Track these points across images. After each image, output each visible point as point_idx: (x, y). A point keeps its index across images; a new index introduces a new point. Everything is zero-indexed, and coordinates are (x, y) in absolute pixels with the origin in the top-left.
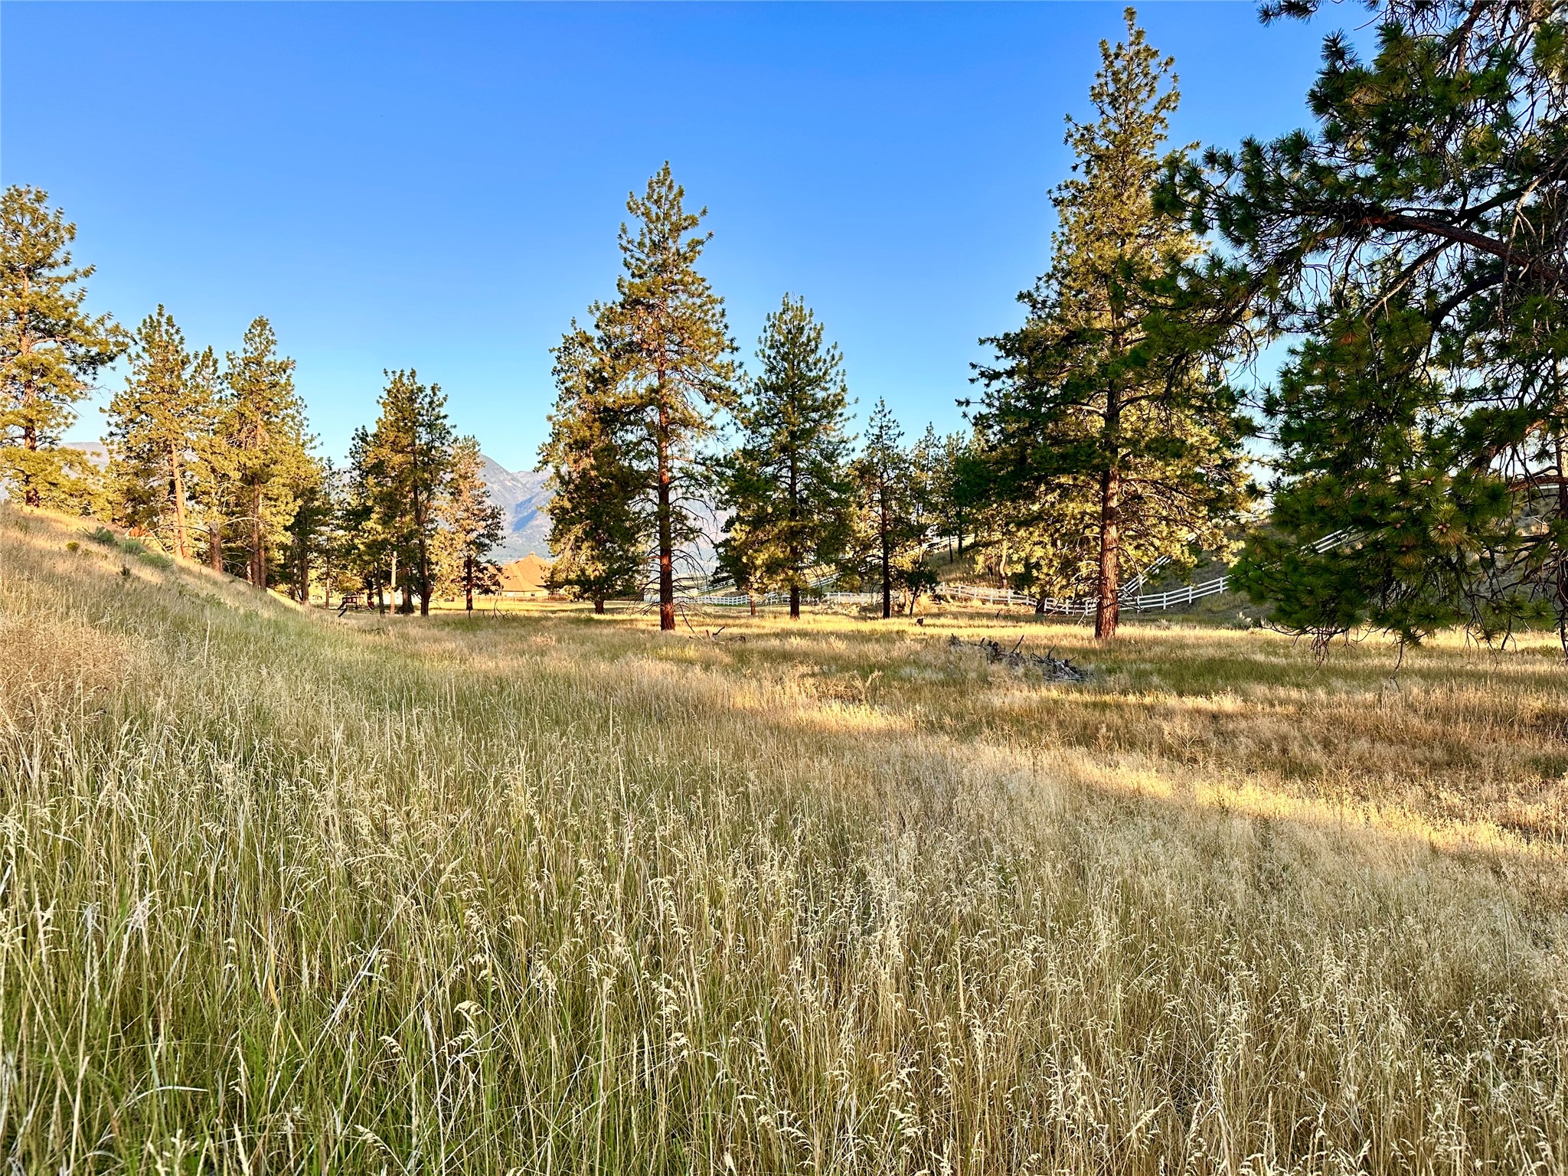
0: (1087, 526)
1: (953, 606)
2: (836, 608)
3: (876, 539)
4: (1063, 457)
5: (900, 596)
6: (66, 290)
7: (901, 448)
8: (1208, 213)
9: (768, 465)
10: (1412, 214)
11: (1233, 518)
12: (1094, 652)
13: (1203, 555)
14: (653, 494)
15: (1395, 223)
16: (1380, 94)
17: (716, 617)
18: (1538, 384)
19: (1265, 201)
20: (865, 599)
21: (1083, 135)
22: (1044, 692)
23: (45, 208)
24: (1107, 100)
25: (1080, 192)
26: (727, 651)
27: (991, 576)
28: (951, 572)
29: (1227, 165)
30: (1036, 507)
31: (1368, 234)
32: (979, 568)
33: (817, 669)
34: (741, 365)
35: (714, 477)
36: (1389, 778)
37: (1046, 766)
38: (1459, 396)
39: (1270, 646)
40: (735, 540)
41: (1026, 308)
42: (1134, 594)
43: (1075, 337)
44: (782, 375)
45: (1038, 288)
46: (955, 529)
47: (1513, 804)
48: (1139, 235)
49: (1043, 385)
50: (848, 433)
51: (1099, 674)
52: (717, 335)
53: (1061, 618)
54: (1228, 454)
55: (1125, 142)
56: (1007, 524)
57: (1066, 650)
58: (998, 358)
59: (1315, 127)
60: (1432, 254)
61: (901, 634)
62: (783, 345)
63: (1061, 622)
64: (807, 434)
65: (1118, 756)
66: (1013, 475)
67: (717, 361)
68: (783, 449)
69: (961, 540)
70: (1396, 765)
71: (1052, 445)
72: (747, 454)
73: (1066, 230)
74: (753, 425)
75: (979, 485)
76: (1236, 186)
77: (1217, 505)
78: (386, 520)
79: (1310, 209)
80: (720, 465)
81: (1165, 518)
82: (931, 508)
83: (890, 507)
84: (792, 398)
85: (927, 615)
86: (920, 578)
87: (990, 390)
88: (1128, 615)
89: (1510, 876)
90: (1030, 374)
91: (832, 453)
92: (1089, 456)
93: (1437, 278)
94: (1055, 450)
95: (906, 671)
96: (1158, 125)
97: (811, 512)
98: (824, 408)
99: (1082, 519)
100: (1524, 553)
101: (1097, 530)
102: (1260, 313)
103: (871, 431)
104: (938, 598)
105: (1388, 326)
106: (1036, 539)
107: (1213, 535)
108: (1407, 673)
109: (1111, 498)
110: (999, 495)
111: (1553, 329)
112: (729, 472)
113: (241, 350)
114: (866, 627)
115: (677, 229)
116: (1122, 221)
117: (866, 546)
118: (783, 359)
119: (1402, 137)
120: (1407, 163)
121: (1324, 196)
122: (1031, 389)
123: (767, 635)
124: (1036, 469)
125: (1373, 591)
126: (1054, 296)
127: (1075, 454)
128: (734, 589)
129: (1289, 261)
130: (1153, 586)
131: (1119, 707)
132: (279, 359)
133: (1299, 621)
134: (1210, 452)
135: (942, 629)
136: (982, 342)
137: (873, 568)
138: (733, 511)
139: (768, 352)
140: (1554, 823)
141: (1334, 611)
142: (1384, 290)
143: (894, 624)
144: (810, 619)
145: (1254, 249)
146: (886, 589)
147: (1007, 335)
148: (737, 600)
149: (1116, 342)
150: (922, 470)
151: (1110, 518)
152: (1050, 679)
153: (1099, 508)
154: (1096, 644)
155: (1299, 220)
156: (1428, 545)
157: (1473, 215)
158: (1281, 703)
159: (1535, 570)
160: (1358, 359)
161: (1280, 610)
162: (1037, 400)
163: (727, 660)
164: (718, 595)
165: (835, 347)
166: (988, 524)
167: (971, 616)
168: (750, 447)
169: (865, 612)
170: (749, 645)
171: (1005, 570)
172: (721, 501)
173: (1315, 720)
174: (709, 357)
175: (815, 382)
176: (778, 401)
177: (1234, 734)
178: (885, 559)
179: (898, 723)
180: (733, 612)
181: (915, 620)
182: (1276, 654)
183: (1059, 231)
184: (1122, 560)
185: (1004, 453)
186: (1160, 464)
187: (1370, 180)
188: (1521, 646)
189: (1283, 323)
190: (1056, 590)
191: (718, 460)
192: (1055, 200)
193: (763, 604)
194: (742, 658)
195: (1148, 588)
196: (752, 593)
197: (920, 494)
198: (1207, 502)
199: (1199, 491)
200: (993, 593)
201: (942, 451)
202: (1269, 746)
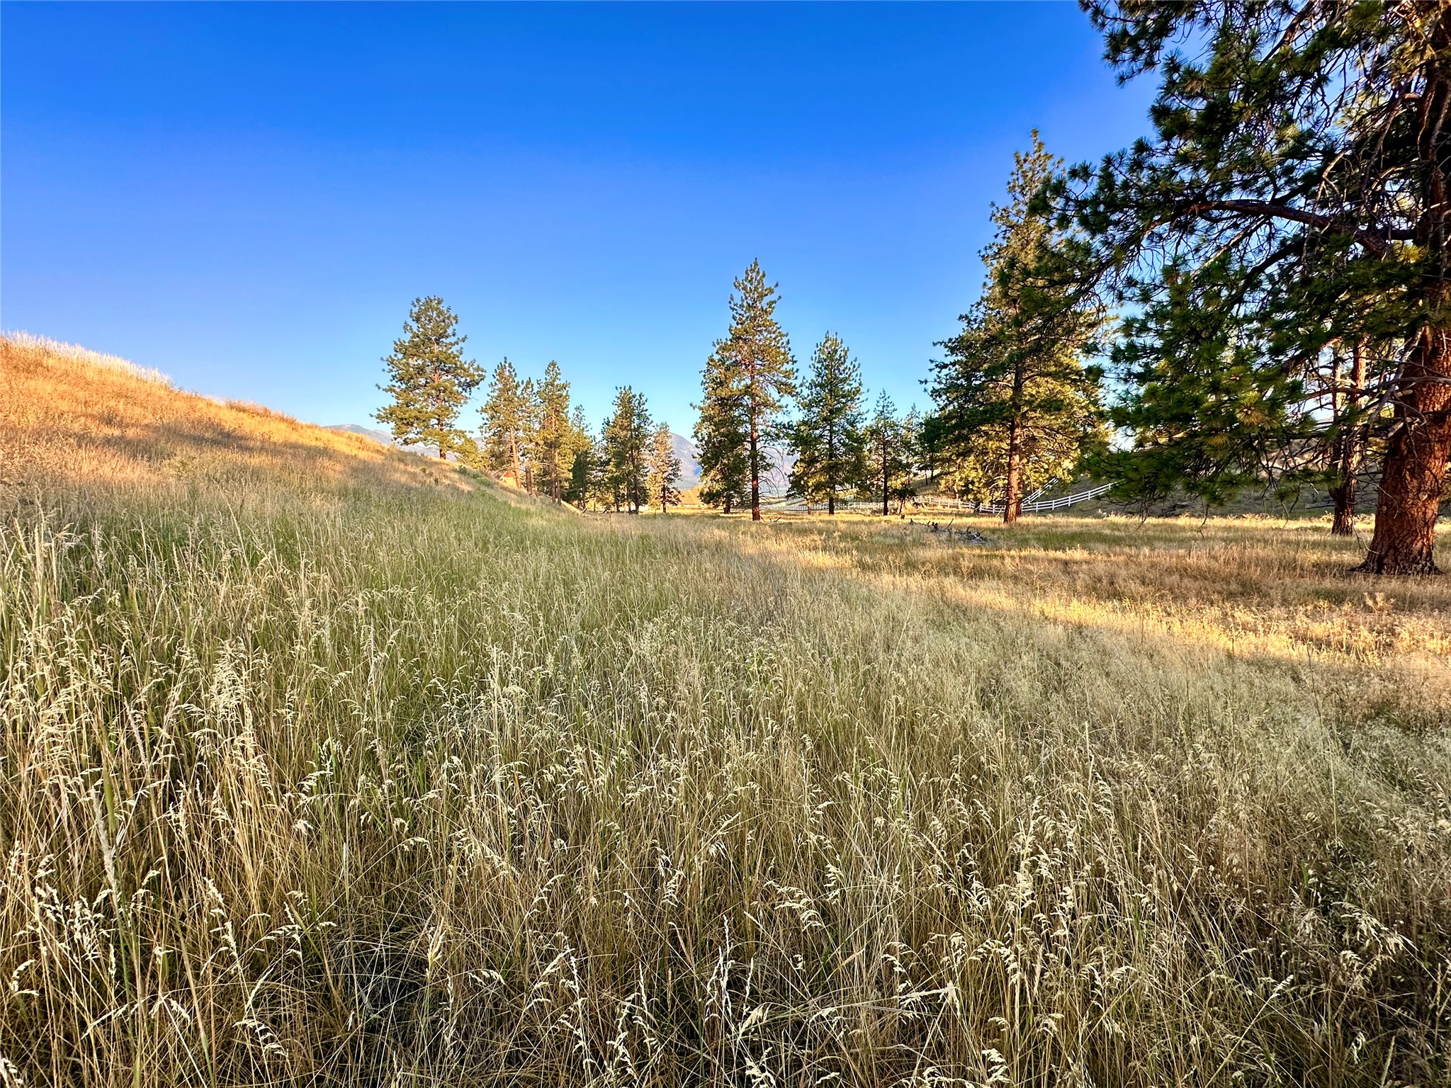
0: (1002, 456)
1: (926, 509)
2: (857, 510)
3: (880, 471)
4: (986, 413)
5: (894, 503)
6: (455, 349)
7: (895, 418)
9: (816, 429)
12: (1000, 530)
14: (749, 446)
20: (874, 506)
21: (1002, 214)
22: (957, 550)
23: (443, 307)
24: (1018, 190)
25: (1000, 250)
27: (949, 491)
28: (925, 490)
32: (943, 487)
34: (799, 371)
35: (782, 435)
36: (1192, 601)
40: (798, 472)
41: (964, 324)
42: (1034, 501)
44: (825, 378)
45: (971, 311)
46: (929, 466)
50: (863, 410)
51: (997, 540)
52: (784, 354)
53: (988, 513)
57: (982, 529)
58: (945, 354)
62: (825, 360)
63: (987, 516)
64: (839, 410)
67: (783, 369)
68: (825, 419)
69: (932, 472)
71: (979, 407)
72: (804, 423)
74: (808, 406)
78: (618, 466)
80: (787, 429)
82: (914, 453)
83: (889, 453)
84: (830, 391)
85: (910, 514)
86: (906, 493)
87: (941, 375)
90: (966, 364)
91: (854, 422)
92: (1002, 410)
94: (980, 409)
97: (841, 455)
98: (849, 395)
99: (998, 451)
101: (1008, 458)
103: (877, 408)
104: (916, 504)
106: (973, 467)
109: (1016, 438)
112: (791, 432)
113: (543, 378)
114: (874, 519)
115: (761, 296)
117: (874, 475)
118: (825, 369)
122: (967, 373)
124: (969, 422)
126: (981, 316)
127: (994, 410)
130: (1047, 497)
131: (1002, 557)
132: (562, 382)
136: (935, 344)
137: (878, 488)
138: (797, 456)
139: (816, 365)
143: (889, 518)
144: (841, 516)
146: (886, 500)
147: (951, 340)
150: (908, 431)
151: (1015, 451)
152: (964, 543)
153: (1009, 445)
154: (1003, 526)
158: (1116, 555)
164: (791, 503)
165: (855, 361)
168: (806, 419)
169: (874, 513)
171: (956, 486)
172: (789, 450)
173: (1139, 565)
174: (779, 367)
175: (844, 380)
176: (822, 392)
177: (1077, 573)
178: (885, 482)
181: (902, 516)
182: (1118, 529)
184: (1024, 477)
185: (949, 412)
186: (1047, 416)
191: (784, 426)
192: (983, 257)
195: (1044, 498)
197: (907, 445)
198: (1079, 441)
200: (950, 501)
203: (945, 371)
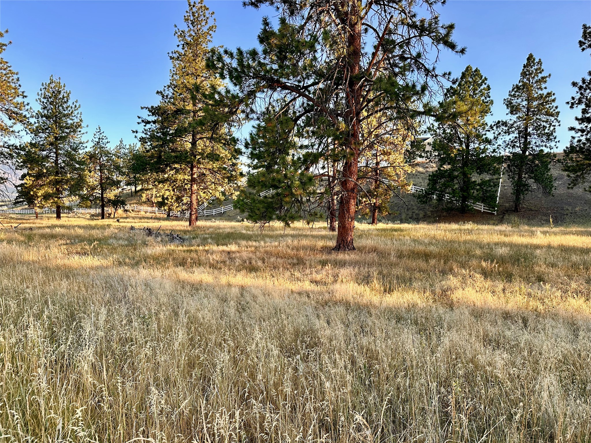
0: (186, 184)
1: (133, 214)
2: (79, 215)
3: (97, 186)
4: (176, 157)
5: (109, 210)
7: (108, 148)
8: (225, 72)
9: (43, 151)
10: (289, 85)
11: (236, 183)
12: (188, 231)
13: (227, 196)
15: (284, 87)
16: (279, 41)
17: (16, 219)
18: (322, 145)
19: (244, 71)
20: (93, 211)
21: (181, 34)
22: (169, 247)
24: (190, 22)
25: (180, 55)
26: (22, 234)
27: (149, 202)
28: (132, 200)
29: (231, 55)
30: (166, 176)
31: (276, 89)
32: (144, 199)
33: (68, 241)
34: (28, 104)
35: (14, 154)
36: (281, 269)
37: (167, 275)
38: (301, 147)
39: (247, 228)
40: (26, 184)
41: (160, 97)
42: (203, 210)
43: (179, 112)
44: (50, 111)
45: (164, 90)
46: (133, 183)
47: (314, 275)
48: (202, 76)
49: (167, 128)
50: (83, 139)
51: (190, 239)
52: (15, 89)
53: (177, 218)
54: (234, 161)
55: (197, 40)
56: (155, 182)
57: (178, 231)
58: (149, 115)
59: (260, 48)
60: (294, 99)
61: (109, 226)
62: (50, 98)
63: (176, 220)
64: (63, 139)
65: (195, 269)
66: (156, 163)
67: (15, 101)
68: (51, 144)
69: (136, 187)
70: (283, 265)
71: (171, 152)
72: (32, 145)
73: (175, 70)
74: (36, 132)
75: (142, 166)
76: (235, 64)
77: (231, 179)
79: (258, 77)
80: (18, 149)
81: (213, 183)
82: (123, 174)
83: (104, 173)
84: (55, 122)
85: (121, 218)
86: (118, 203)
87: (146, 128)
88: (201, 218)
89: (312, 297)
90: (162, 123)
91: (76, 148)
92: (186, 157)
93: (296, 108)
94: (173, 154)
95: (111, 241)
96: (208, 36)
97: (66, 173)
98: (72, 128)
99: (184, 181)
100: (318, 198)
101: (189, 186)
102: (243, 112)
103: (95, 140)
104: (126, 211)
105: (282, 121)
106: (166, 188)
107: (230, 189)
108: (287, 236)
109: (194, 174)
110: (151, 170)
111: (326, 128)
112: (23, 153)
114: (93, 223)
116: (196, 70)
117: (93, 189)
118: (50, 104)
119: (286, 58)
120: (288, 67)
121: (262, 73)
122: (163, 129)
123: (44, 227)
124: (166, 161)
125: (277, 209)
126: (171, 94)
127: (180, 157)
128: (27, 207)
129: (252, 94)
130: (210, 207)
131: (196, 251)
133: (255, 219)
134: (229, 160)
135: (127, 224)
136: (142, 108)
137: (96, 198)
138: (25, 171)
139: (42, 100)
140: (324, 280)
141: (266, 216)
142: (281, 109)
143: (106, 221)
144: (65, 220)
145: (241, 88)
146: (103, 207)
147: (152, 107)
148: (29, 211)
149: (194, 115)
150: (118, 158)
151: (194, 182)
152: (171, 242)
153: (190, 178)
154: (189, 228)
155: (255, 80)
156: (292, 194)
157: (306, 88)
158: (250, 247)
159: (321, 203)
160: (272, 132)
161: (250, 215)
162: (165, 134)
163: (22, 239)
164: (18, 209)
165: (77, 102)
166: (147, 181)
167: (141, 218)
168: (34, 142)
169: (93, 217)
170: (34, 232)
171: (155, 200)
172: (18, 166)
173: (260, 252)
174: (10, 99)
175: (67, 116)
176: (48, 122)
177: (235, 258)
178: (102, 194)
179: (104, 262)
180: (26, 217)
181: (116, 220)
182: (249, 230)
183: (172, 69)
184: (199, 197)
185: (152, 154)
186: (211, 163)
187: (276, 70)
188: (317, 226)
189: (251, 116)
190: (174, 208)
191: (16, 147)
192: (171, 57)
193: (42, 213)
194: (30, 238)
195: (208, 208)
196: (36, 208)
197: (118, 168)
198: (228, 178)
199: (225, 173)
200: (150, 209)
201: (127, 151)
202: (246, 262)
203: (148, 126)
